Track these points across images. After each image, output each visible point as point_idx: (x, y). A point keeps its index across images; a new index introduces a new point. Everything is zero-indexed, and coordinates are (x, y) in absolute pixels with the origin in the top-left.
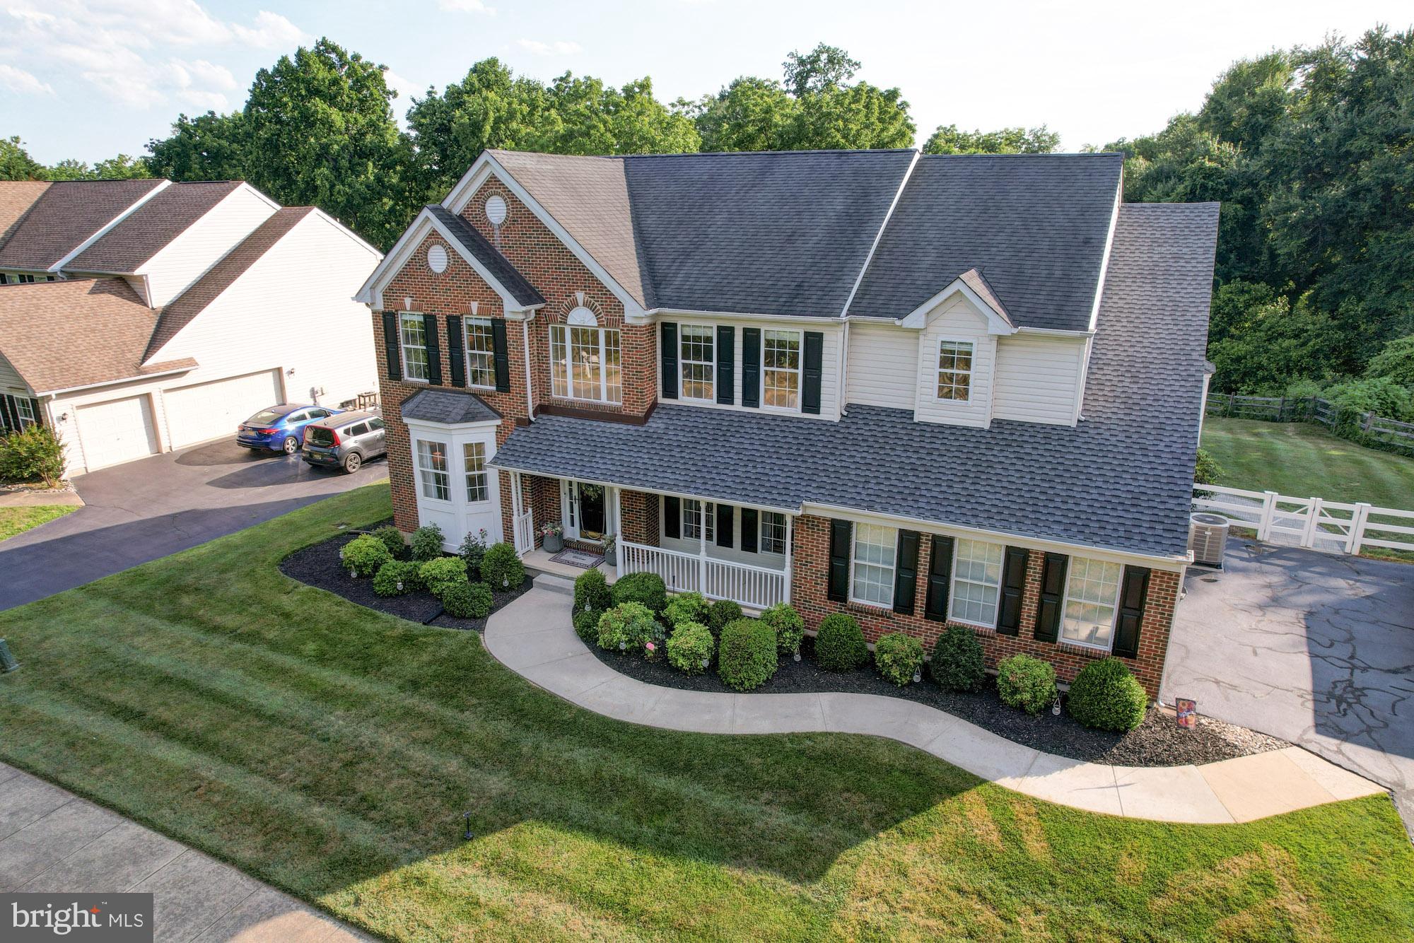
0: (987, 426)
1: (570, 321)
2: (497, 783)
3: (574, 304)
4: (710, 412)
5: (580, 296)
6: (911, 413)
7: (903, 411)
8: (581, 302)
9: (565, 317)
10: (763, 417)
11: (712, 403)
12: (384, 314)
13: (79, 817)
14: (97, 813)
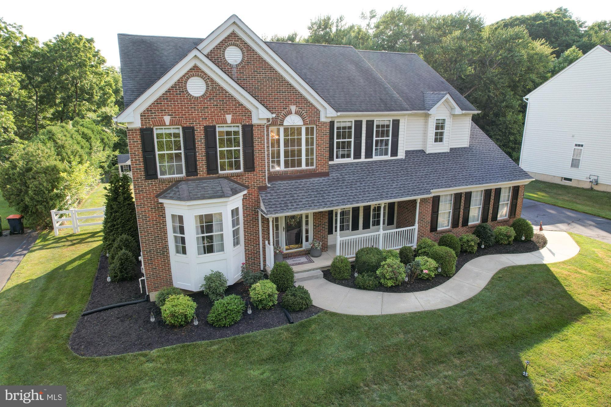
0: (449, 151)
1: (286, 123)
3: (290, 113)
5: (293, 108)
6: (424, 150)
7: (421, 150)
8: (293, 111)
9: (282, 121)
11: (351, 160)
12: (142, 130)
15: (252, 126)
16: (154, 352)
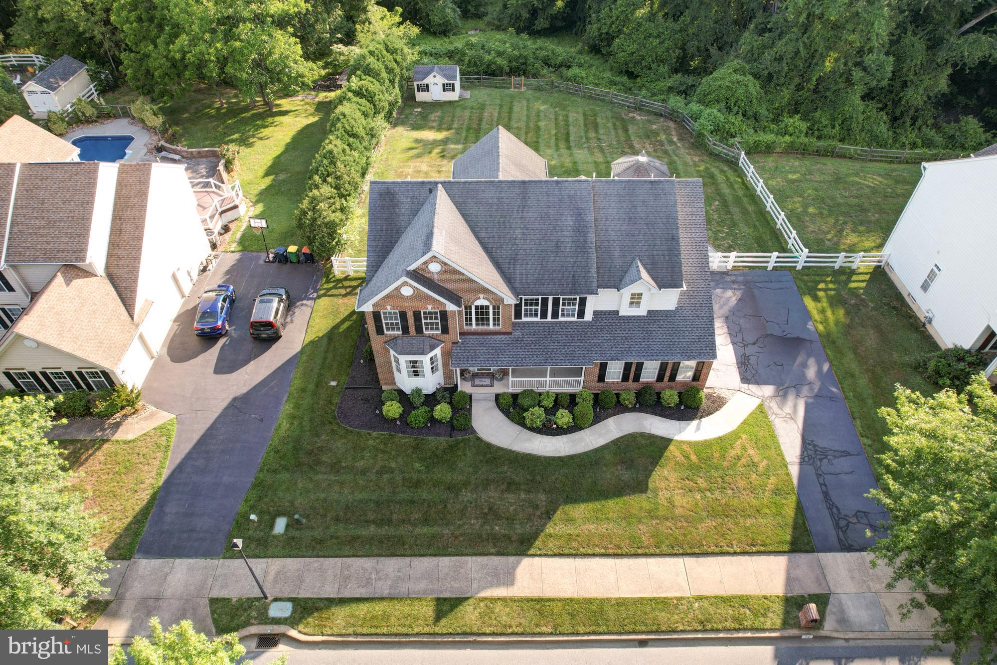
0: (645, 314)
1: (476, 304)
2: (542, 497)
3: (477, 298)
4: (537, 323)
6: (618, 312)
7: (614, 311)
8: (481, 297)
9: (473, 303)
10: (561, 322)
11: (538, 319)
12: (373, 312)
13: (423, 564)
14: (426, 559)
15: (446, 311)
16: (375, 434)
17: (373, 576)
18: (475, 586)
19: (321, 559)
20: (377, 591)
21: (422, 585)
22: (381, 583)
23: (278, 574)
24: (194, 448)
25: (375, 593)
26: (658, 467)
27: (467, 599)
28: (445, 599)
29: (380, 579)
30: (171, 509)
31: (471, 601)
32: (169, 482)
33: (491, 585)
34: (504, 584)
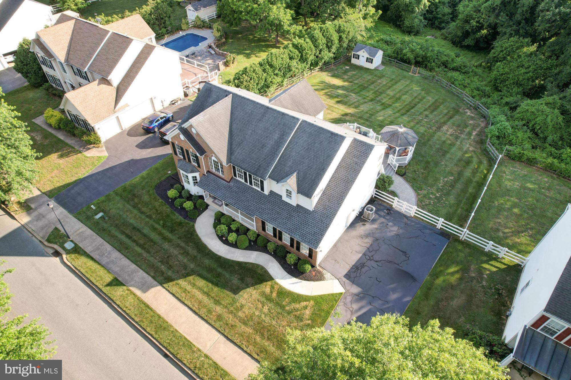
2: (192, 266)
4: (243, 183)
6: (282, 197)
10: (253, 188)
11: (244, 181)
13: (125, 261)
14: (128, 261)
17: (106, 254)
18: (132, 283)
19: (98, 236)
20: (102, 260)
21: (117, 269)
22: (106, 258)
23: (82, 232)
24: (102, 171)
25: (100, 261)
26: (253, 287)
27: (124, 285)
28: (117, 280)
29: (107, 257)
30: (76, 189)
31: (125, 288)
32: (84, 178)
33: (138, 287)
34: (142, 290)
